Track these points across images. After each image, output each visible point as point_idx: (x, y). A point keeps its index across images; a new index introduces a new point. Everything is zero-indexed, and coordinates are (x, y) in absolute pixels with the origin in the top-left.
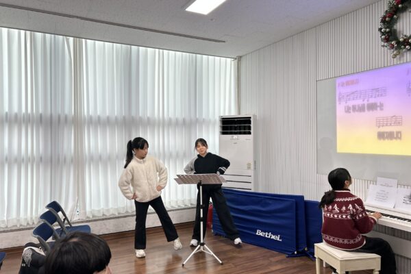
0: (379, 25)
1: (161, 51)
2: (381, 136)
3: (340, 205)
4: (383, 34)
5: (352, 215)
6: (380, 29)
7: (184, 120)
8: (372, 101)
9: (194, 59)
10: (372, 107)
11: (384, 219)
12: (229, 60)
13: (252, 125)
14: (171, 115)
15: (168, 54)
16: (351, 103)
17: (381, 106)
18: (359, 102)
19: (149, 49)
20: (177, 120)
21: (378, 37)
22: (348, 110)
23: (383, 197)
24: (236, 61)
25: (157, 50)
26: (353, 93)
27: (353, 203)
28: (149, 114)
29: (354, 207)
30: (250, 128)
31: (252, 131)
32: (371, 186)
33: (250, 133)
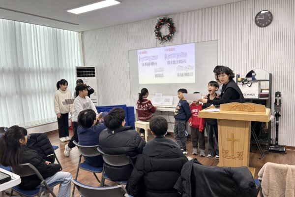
0: (155, 29)
1: (35, 25)
2: (156, 76)
3: (143, 105)
4: (156, 33)
5: (148, 108)
6: (155, 31)
7: (52, 69)
8: (153, 61)
9: (55, 31)
10: (153, 64)
11: (159, 108)
12: (75, 33)
13: (95, 72)
14: (44, 66)
15: (39, 28)
16: (144, 62)
17: (156, 63)
18: (147, 61)
19: (27, 24)
20: (48, 69)
21: (154, 35)
22: (143, 65)
23: (157, 101)
24: (80, 34)
25: (32, 25)
26: (145, 57)
27: (147, 103)
28: (30, 66)
29: (148, 105)
30: (94, 73)
31: (96, 75)
32: (153, 97)
33: (94, 76)
